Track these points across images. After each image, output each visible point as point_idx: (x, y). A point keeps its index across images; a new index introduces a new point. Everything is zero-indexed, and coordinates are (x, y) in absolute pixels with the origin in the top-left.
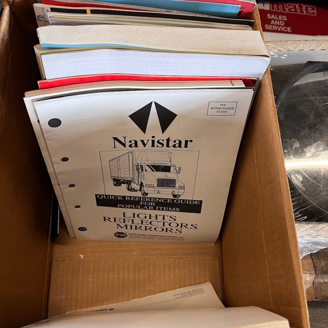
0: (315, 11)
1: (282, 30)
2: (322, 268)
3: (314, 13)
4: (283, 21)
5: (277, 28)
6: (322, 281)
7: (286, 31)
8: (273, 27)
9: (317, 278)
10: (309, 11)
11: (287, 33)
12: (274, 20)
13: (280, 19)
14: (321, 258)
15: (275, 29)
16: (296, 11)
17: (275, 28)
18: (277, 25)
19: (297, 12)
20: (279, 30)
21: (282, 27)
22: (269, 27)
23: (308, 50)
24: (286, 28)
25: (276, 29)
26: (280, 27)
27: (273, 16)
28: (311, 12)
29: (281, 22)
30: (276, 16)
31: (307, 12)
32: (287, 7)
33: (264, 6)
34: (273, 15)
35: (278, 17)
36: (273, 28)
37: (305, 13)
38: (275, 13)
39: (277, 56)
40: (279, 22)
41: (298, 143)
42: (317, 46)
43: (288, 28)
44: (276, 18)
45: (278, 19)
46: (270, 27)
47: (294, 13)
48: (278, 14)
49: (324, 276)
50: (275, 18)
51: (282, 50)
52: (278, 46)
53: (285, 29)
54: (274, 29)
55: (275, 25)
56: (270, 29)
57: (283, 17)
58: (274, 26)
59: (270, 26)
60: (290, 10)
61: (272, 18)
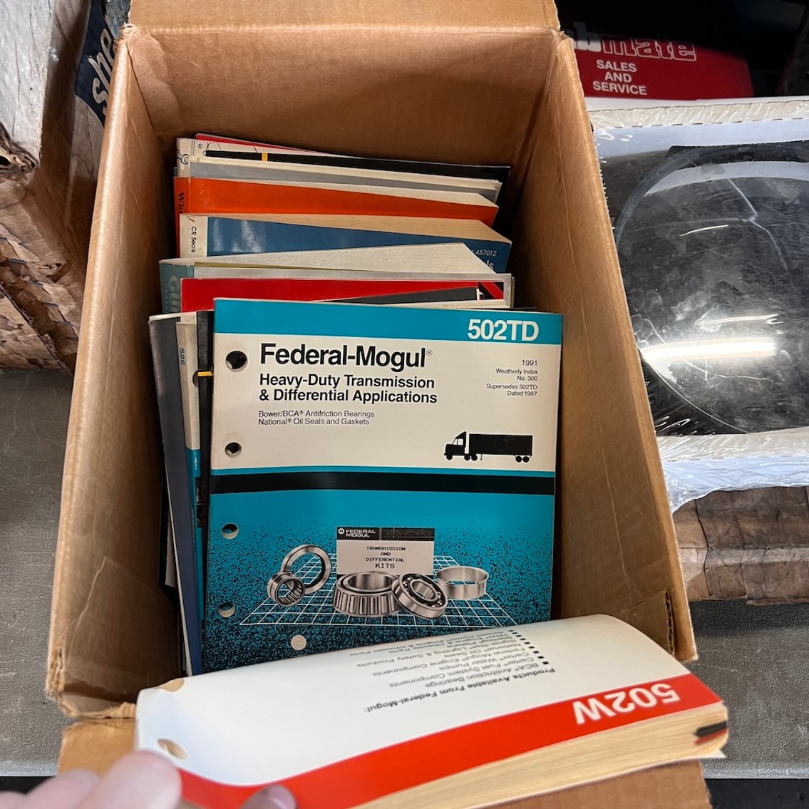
0: (693, 53)
1: (628, 92)
2: (719, 537)
3: (693, 57)
4: (629, 73)
5: (618, 88)
6: (720, 562)
7: (637, 93)
8: (608, 86)
9: (711, 557)
10: (680, 52)
11: (639, 97)
12: (612, 72)
13: (623, 70)
14: (716, 521)
15: (614, 90)
16: (654, 53)
17: (613, 87)
18: (618, 82)
19: (656, 54)
20: (622, 91)
21: (627, 86)
22: (600, 86)
23: (670, 124)
24: (636, 87)
25: (617, 91)
26: (624, 86)
27: (608, 65)
28: (686, 55)
29: (625, 75)
30: (615, 63)
31: (677, 55)
32: (635, 46)
33: (589, 44)
34: (608, 62)
35: (619, 66)
36: (609, 88)
37: (673, 57)
38: (612, 58)
39: (613, 138)
40: (620, 75)
41: (660, 297)
42: (687, 118)
43: (640, 87)
44: (616, 69)
45: (619, 70)
46: (603, 87)
47: (651, 56)
48: (619, 60)
49: (723, 552)
50: (612, 68)
51: (623, 125)
52: (616, 119)
53: (634, 89)
54: (611, 90)
55: (613, 82)
56: (604, 90)
57: (630, 65)
58: (611, 84)
59: (603, 83)
60: (641, 51)
61: (606, 68)
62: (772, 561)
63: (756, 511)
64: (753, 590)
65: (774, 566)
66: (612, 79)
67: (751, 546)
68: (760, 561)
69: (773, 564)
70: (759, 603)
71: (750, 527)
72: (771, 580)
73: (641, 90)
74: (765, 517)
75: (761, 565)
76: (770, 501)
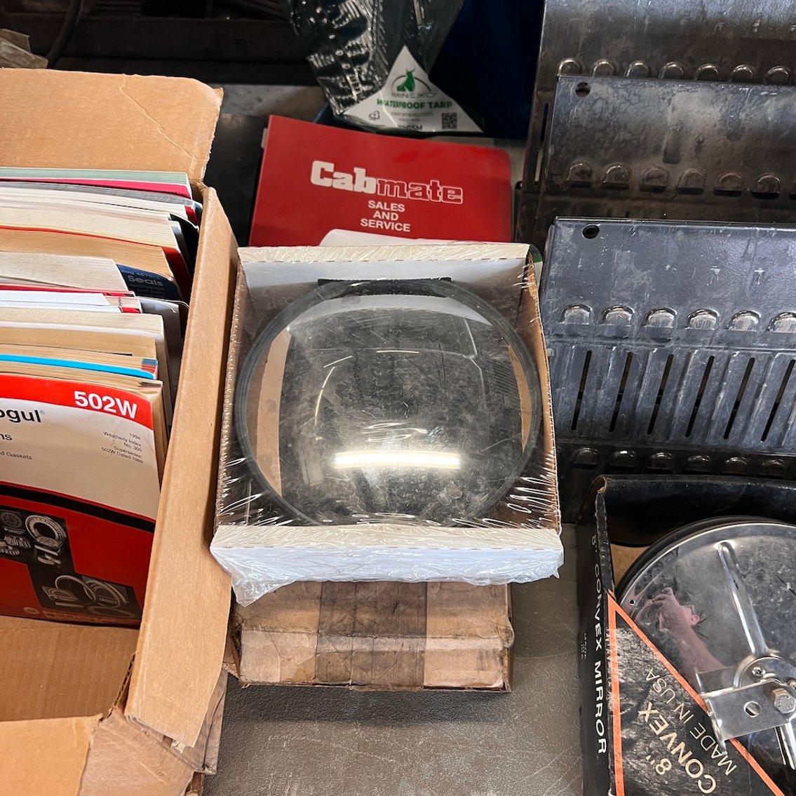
0: (461, 197)
1: (393, 229)
3: (459, 200)
4: (398, 212)
5: (384, 225)
6: (332, 648)
7: (401, 231)
8: (375, 223)
10: (449, 196)
11: (402, 235)
12: (381, 211)
13: (392, 209)
15: (379, 227)
16: (424, 196)
17: (379, 224)
18: (385, 220)
19: (426, 197)
20: (387, 228)
21: (393, 224)
22: (368, 222)
24: (401, 225)
25: (382, 227)
26: (390, 223)
27: (380, 205)
28: (453, 198)
29: (393, 214)
30: (385, 204)
31: (445, 197)
34: (380, 203)
35: (389, 206)
36: (375, 225)
37: (441, 199)
38: (383, 200)
40: (389, 214)
43: (405, 225)
44: (385, 208)
45: (388, 209)
46: (370, 223)
47: (421, 199)
48: (389, 201)
50: (382, 208)
53: (399, 227)
54: (377, 227)
55: (381, 220)
56: (370, 226)
57: (399, 206)
58: (378, 222)
59: (370, 221)
60: (413, 194)
61: (377, 208)
62: (382, 650)
63: (376, 602)
64: (359, 676)
65: (384, 654)
66: (380, 217)
67: (360, 634)
68: (371, 649)
69: (383, 653)
70: (362, 688)
71: (365, 617)
72: (378, 668)
73: (405, 227)
74: (384, 608)
75: (372, 653)
76: (392, 594)
